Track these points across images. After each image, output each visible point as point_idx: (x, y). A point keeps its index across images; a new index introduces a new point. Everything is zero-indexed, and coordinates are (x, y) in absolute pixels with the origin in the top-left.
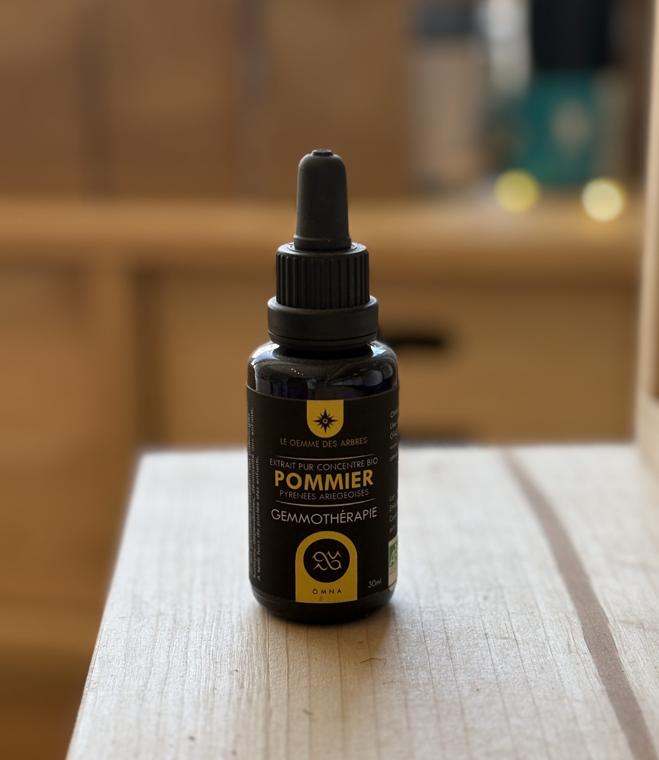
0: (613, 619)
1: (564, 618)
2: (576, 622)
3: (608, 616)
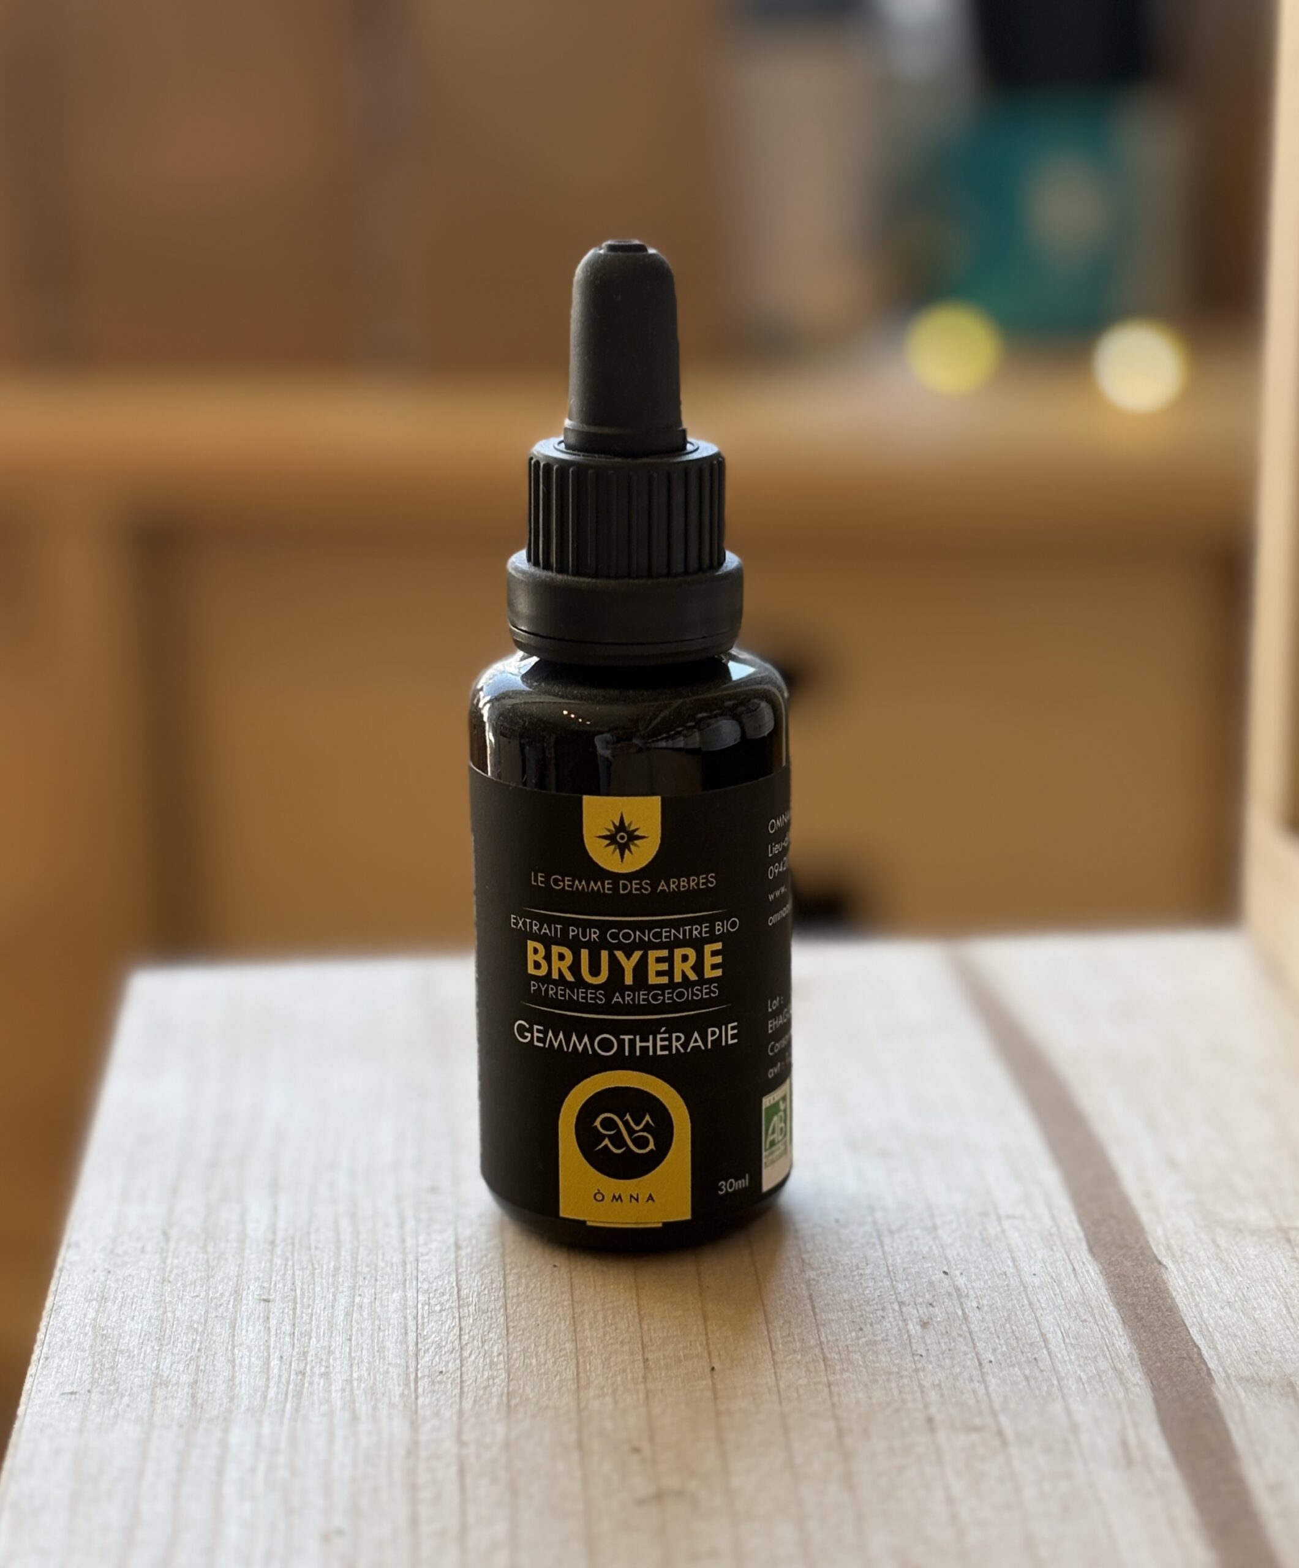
0: (1223, 1375)
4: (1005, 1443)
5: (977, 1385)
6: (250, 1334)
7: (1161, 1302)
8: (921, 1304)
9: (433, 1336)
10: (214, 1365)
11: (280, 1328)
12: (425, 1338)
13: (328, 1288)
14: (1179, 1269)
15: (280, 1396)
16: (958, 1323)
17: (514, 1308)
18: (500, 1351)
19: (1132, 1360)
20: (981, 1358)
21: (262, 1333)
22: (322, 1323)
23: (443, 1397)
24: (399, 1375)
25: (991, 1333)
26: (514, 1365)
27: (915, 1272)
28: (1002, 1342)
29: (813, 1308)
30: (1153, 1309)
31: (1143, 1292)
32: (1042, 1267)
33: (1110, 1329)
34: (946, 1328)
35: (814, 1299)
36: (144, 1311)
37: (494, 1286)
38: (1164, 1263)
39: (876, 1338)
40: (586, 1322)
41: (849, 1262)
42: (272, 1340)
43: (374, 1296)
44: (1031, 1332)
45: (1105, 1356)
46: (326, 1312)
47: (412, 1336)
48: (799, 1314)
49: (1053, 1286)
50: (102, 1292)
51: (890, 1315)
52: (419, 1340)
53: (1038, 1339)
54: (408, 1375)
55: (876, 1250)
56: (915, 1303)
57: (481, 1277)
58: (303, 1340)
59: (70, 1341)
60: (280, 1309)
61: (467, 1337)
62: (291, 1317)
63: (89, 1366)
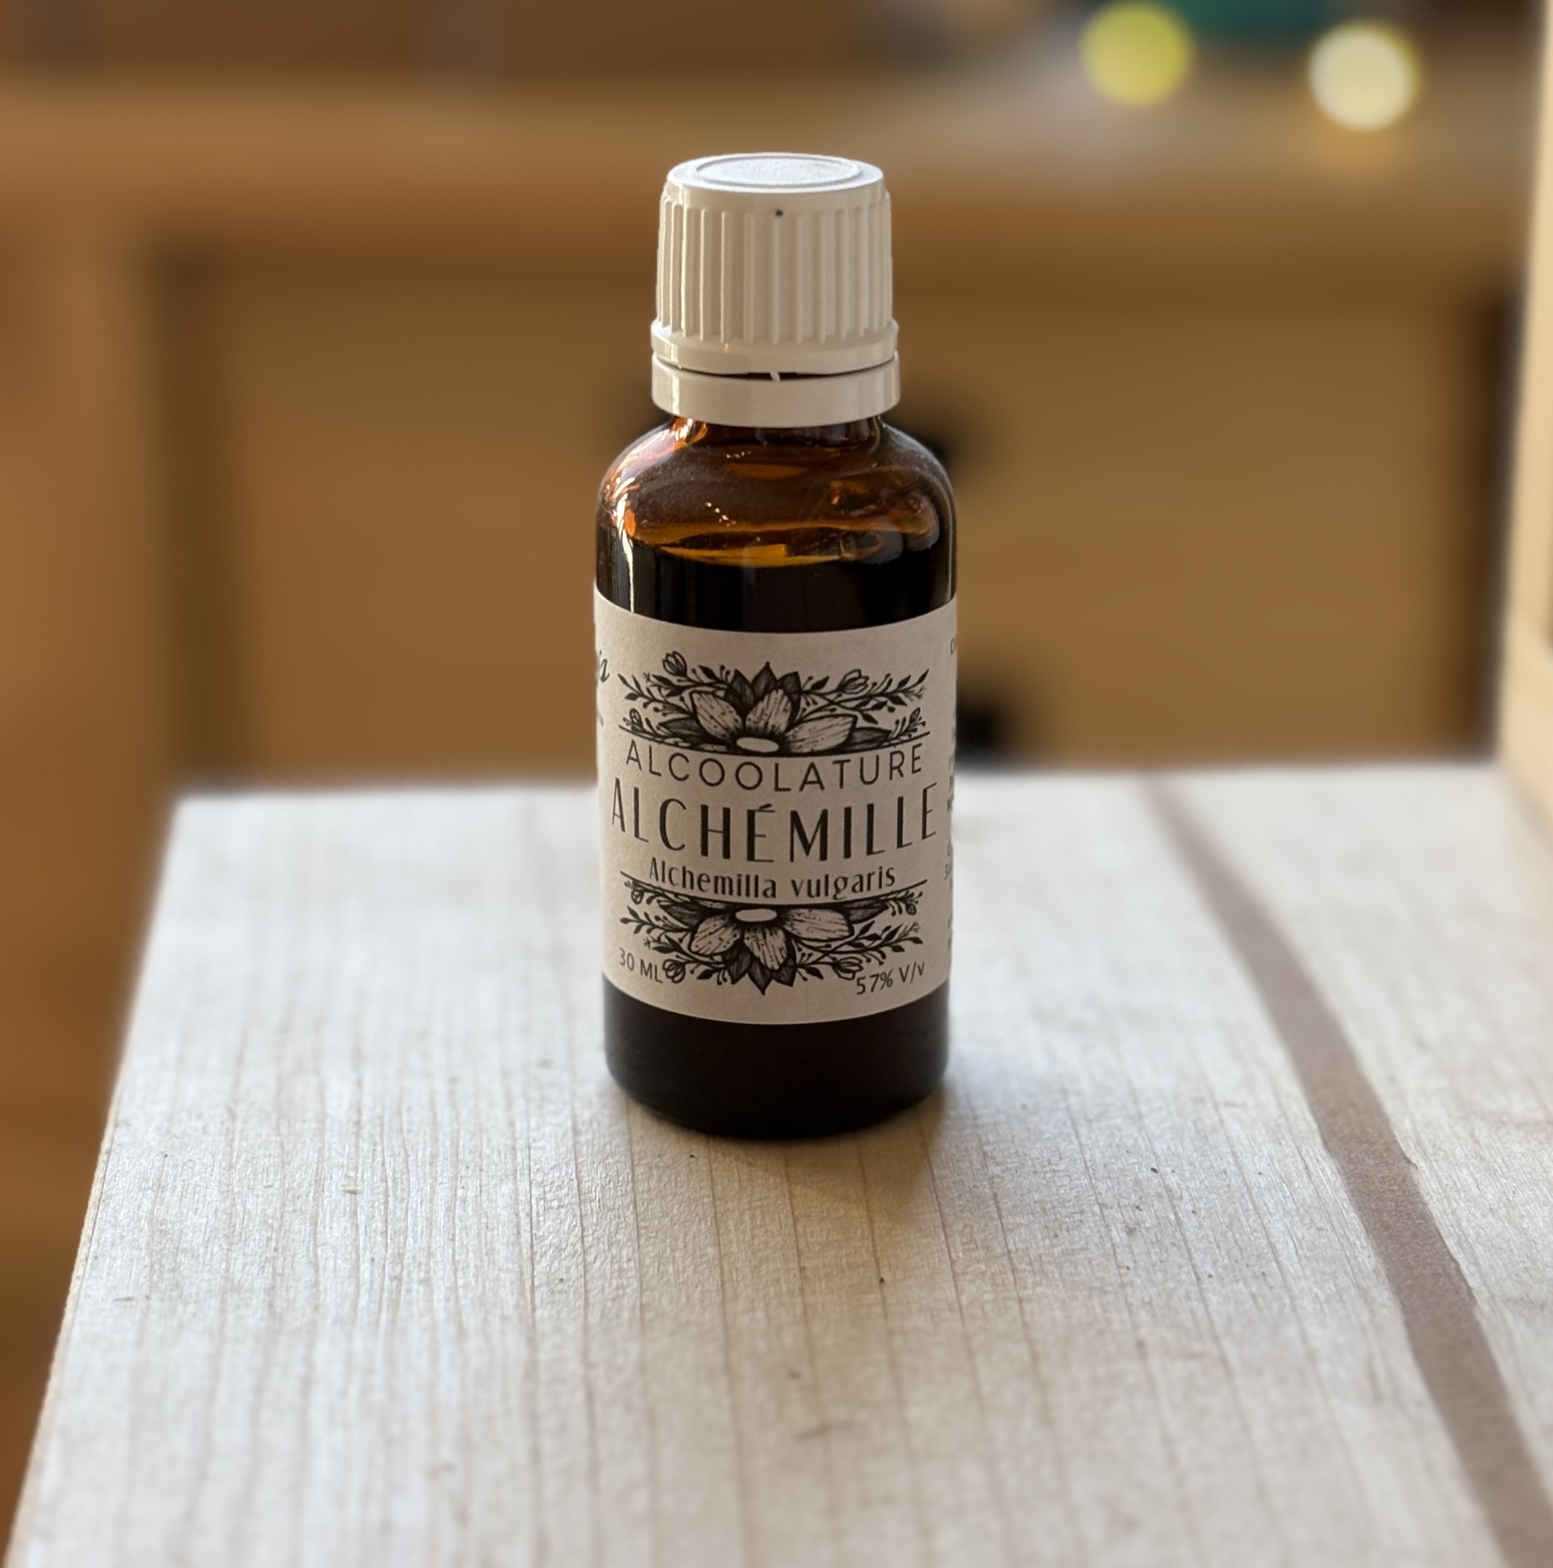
0: (1487, 1295)
1: (1353, 1291)
2: (1385, 1305)
3: (1474, 1282)
4: (1229, 1373)
5: (1195, 1303)
6: (335, 1231)
7: (1411, 1207)
8: (1126, 1206)
10: (293, 1268)
11: (370, 1225)
12: (542, 1239)
13: (425, 1179)
14: (1432, 1169)
15: (373, 1305)
16: (1170, 1230)
17: (646, 1204)
18: (631, 1256)
19: (1378, 1276)
20: (1199, 1271)
21: (349, 1232)
22: (419, 1220)
23: (565, 1310)
24: (512, 1283)
25: (1210, 1242)
26: (647, 1272)
27: (1119, 1169)
28: (1224, 1253)
29: (998, 1209)
30: (1402, 1216)
31: (1390, 1195)
32: (1269, 1165)
33: (1351, 1239)
34: (1156, 1235)
35: (999, 1199)
36: (209, 1203)
37: (621, 1178)
38: (1414, 1161)
39: (1074, 1247)
40: (731, 1223)
41: (1039, 1155)
42: (362, 1238)
43: (479, 1189)
44: (1258, 1242)
45: (1346, 1271)
46: (424, 1208)
47: (525, 1237)
48: (983, 1217)
49: (1282, 1187)
50: (159, 1180)
51: (1091, 1219)
52: (535, 1242)
53: (1266, 1250)
54: (522, 1282)
55: (1072, 1143)
56: (1119, 1205)
57: (605, 1168)
58: (397, 1239)
59: (122, 1237)
60: (369, 1202)
61: (590, 1238)
62: (382, 1212)
63: (146, 1267)
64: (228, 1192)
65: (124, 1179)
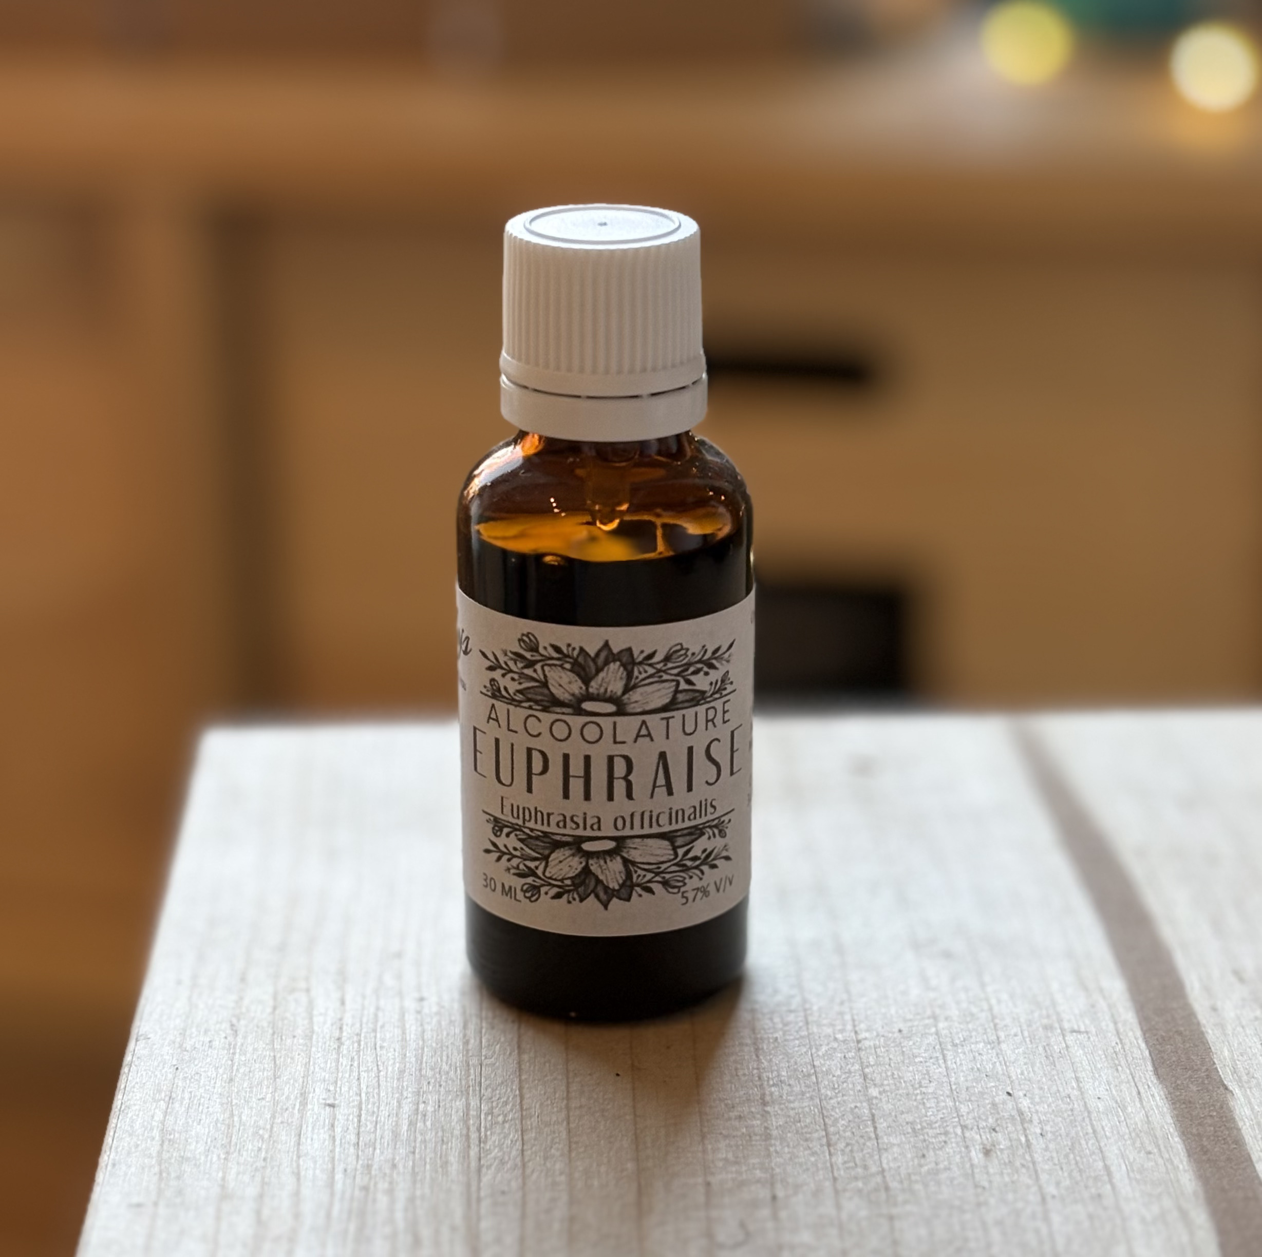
5: (1040, 1223)
6: (314, 1142)
7: (1227, 1133)
8: (983, 1128)
9: (496, 1151)
10: (278, 1177)
11: (345, 1137)
12: (489, 1152)
13: (393, 1093)
14: (1247, 1096)
15: (343, 1215)
16: (1021, 1152)
17: (577, 1121)
18: (563, 1170)
19: (1197, 1198)
20: (1044, 1193)
21: (327, 1143)
22: (386, 1133)
23: (505, 1220)
24: (461, 1194)
25: (1055, 1164)
26: (576, 1185)
27: (979, 1092)
28: (1066, 1174)
29: (875, 1128)
30: (1218, 1140)
31: (1209, 1121)
32: (1107, 1090)
33: (1176, 1163)
34: (1009, 1156)
35: (876, 1119)
37: (557, 1095)
38: (1231, 1088)
39: (939, 1166)
40: (648, 1139)
41: (911, 1078)
42: (337, 1150)
43: (440, 1104)
44: (1095, 1163)
46: (391, 1121)
47: (473, 1152)
48: (862, 1136)
49: (1118, 1112)
50: (170, 1091)
51: (953, 1140)
52: (482, 1155)
53: (1102, 1173)
54: (470, 1194)
55: (940, 1066)
56: (978, 1127)
58: (367, 1151)
59: (137, 1146)
60: (345, 1115)
61: (529, 1152)
62: (356, 1125)
63: (155, 1174)
64: (227, 1104)
65: (141, 1090)
